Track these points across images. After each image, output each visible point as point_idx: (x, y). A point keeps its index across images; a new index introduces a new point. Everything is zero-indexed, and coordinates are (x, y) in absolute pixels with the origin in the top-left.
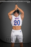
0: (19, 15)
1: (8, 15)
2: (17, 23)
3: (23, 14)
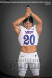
1: (13, 25)
2: (29, 40)
3: (41, 24)
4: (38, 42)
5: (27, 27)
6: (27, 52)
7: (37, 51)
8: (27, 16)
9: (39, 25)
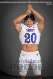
0: (34, 24)
1: (13, 23)
2: (30, 38)
3: (43, 22)
4: (39, 40)
5: (28, 25)
6: (28, 50)
7: (38, 50)
8: (28, 14)
9: (40, 22)
